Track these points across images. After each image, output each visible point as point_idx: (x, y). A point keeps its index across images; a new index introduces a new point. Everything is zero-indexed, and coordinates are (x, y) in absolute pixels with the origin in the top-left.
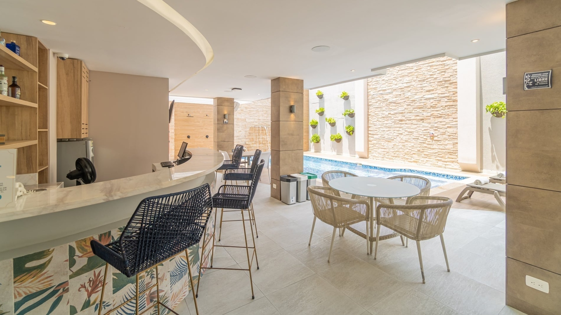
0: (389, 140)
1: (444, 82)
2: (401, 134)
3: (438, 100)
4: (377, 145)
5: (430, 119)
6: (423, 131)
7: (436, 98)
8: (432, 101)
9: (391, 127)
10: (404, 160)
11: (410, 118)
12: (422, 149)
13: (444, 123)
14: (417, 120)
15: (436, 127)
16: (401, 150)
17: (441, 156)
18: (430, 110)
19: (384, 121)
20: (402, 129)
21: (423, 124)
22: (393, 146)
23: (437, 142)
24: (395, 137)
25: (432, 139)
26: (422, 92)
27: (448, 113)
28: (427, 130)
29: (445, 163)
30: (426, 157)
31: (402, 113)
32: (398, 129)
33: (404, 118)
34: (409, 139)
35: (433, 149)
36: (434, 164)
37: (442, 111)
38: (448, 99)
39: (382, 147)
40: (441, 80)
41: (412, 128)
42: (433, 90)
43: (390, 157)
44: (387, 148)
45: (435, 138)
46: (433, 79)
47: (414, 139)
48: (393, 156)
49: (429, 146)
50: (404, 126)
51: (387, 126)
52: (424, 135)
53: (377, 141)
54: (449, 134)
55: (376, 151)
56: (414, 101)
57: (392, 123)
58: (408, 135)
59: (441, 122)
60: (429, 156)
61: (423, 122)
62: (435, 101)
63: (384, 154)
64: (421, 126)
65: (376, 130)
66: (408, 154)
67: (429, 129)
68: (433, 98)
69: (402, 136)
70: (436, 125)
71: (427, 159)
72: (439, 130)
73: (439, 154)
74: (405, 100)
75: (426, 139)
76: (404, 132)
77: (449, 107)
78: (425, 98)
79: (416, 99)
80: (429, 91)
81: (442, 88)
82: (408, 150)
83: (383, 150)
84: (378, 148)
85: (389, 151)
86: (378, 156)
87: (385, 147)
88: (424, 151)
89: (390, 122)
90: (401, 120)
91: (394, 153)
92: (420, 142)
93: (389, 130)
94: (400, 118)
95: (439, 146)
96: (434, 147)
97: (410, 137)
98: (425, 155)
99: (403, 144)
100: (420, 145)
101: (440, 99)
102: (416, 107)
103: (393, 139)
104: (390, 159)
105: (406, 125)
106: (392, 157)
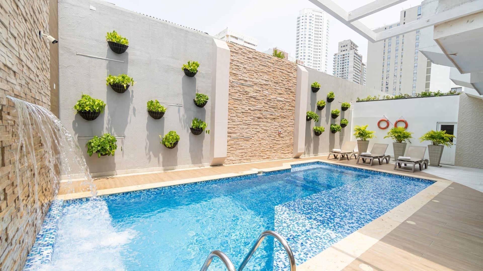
0: (247, 139)
1: (288, 90)
2: (259, 132)
3: (284, 104)
4: (234, 146)
5: (279, 119)
6: (274, 129)
7: (283, 102)
8: (281, 103)
9: (250, 124)
10: (260, 158)
11: (267, 116)
12: (273, 146)
13: (286, 123)
14: (271, 119)
15: (282, 126)
16: (258, 149)
17: (283, 149)
18: (279, 110)
19: (243, 117)
20: (260, 127)
21: (275, 123)
22: (251, 146)
23: (282, 138)
24: (253, 135)
25: (279, 136)
26: (275, 93)
27: (289, 115)
28: (277, 128)
29: (285, 155)
30: (275, 152)
31: (260, 110)
32: (256, 127)
33: (261, 116)
34: (265, 137)
35: (280, 144)
36: (279, 157)
37: (286, 113)
38: (289, 104)
39: (240, 148)
40: (287, 87)
41: (267, 126)
42: (282, 94)
43: (248, 158)
44: (245, 148)
45: (281, 135)
46: (283, 84)
47: (268, 136)
48: (251, 156)
49: (277, 142)
50: (261, 124)
51: (246, 123)
52: (275, 133)
53: (235, 141)
54: (288, 132)
55: (233, 154)
56: (270, 100)
57: (251, 120)
58: (264, 132)
59: (285, 122)
60: (277, 151)
61: (275, 121)
62: (283, 103)
63: (242, 156)
64: (273, 124)
65: (235, 128)
66: (263, 152)
67: (278, 127)
68: (281, 101)
69: (259, 134)
70: (282, 124)
71: (276, 154)
72: (283, 128)
73: (282, 148)
74: (263, 98)
75: (276, 136)
76: (261, 130)
77: (289, 110)
78: (277, 100)
79: (271, 99)
80: (280, 94)
81: (287, 94)
82: (263, 148)
83: (241, 151)
84: (235, 149)
85: (247, 151)
86: (235, 159)
87: (243, 147)
88: (274, 147)
89: (249, 118)
90: (259, 118)
91: (252, 152)
92: (272, 140)
93: (248, 128)
94: (258, 116)
95: (283, 141)
96: (281, 142)
97: (265, 135)
98: (274, 150)
99: (260, 142)
100: (272, 142)
101: (285, 103)
102: (271, 106)
103: (251, 137)
104: (247, 159)
105: (263, 123)
106: (250, 158)
